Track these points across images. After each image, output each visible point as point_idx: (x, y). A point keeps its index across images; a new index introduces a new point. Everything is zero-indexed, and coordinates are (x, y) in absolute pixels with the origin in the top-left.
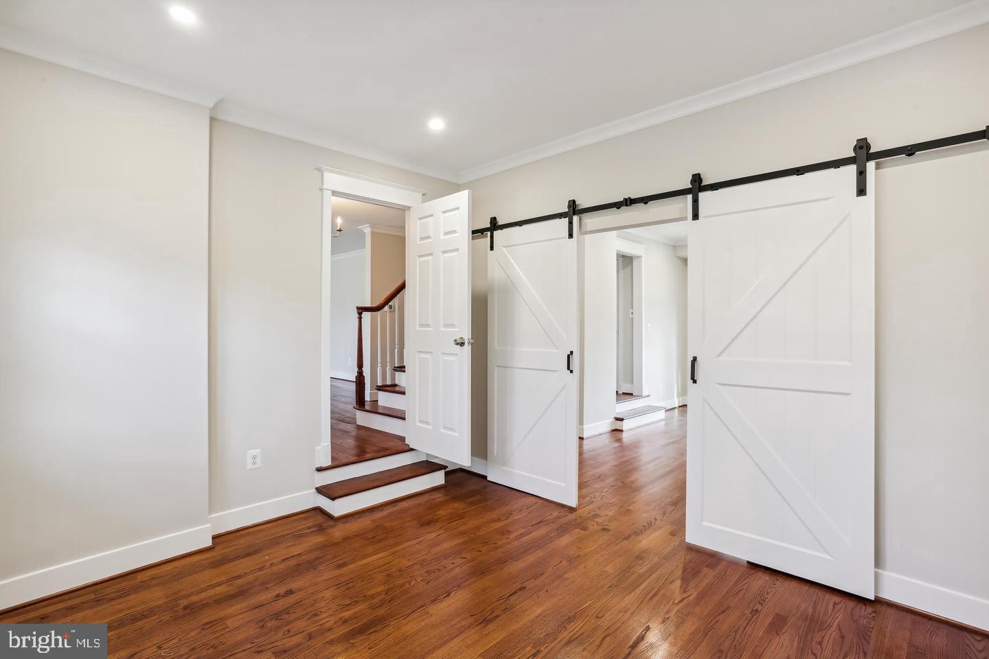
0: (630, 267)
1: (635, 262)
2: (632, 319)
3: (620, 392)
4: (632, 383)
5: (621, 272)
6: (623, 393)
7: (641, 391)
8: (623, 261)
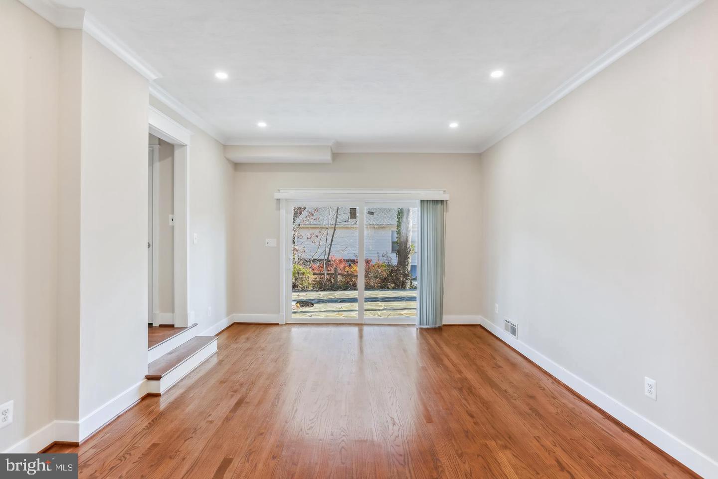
0: (170, 159)
1: (177, 153)
2: (173, 227)
3: (156, 324)
4: (173, 311)
5: (157, 165)
6: (161, 326)
7: (185, 317)
8: (159, 149)
